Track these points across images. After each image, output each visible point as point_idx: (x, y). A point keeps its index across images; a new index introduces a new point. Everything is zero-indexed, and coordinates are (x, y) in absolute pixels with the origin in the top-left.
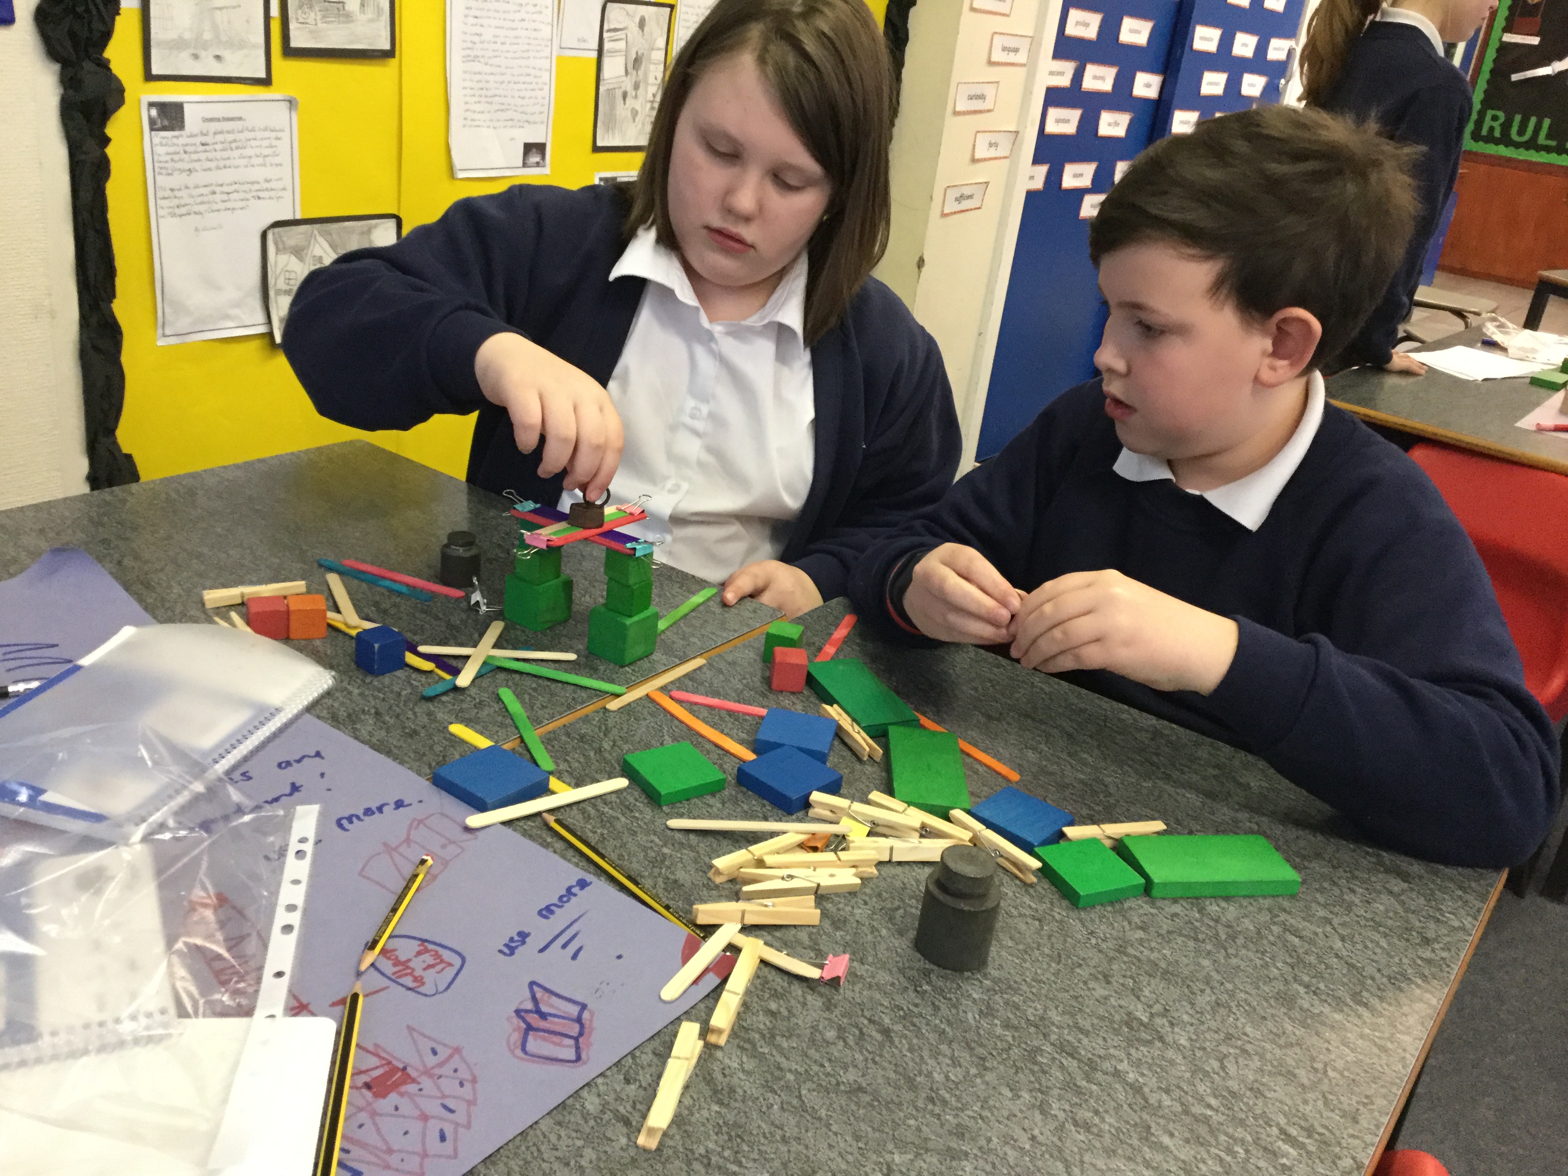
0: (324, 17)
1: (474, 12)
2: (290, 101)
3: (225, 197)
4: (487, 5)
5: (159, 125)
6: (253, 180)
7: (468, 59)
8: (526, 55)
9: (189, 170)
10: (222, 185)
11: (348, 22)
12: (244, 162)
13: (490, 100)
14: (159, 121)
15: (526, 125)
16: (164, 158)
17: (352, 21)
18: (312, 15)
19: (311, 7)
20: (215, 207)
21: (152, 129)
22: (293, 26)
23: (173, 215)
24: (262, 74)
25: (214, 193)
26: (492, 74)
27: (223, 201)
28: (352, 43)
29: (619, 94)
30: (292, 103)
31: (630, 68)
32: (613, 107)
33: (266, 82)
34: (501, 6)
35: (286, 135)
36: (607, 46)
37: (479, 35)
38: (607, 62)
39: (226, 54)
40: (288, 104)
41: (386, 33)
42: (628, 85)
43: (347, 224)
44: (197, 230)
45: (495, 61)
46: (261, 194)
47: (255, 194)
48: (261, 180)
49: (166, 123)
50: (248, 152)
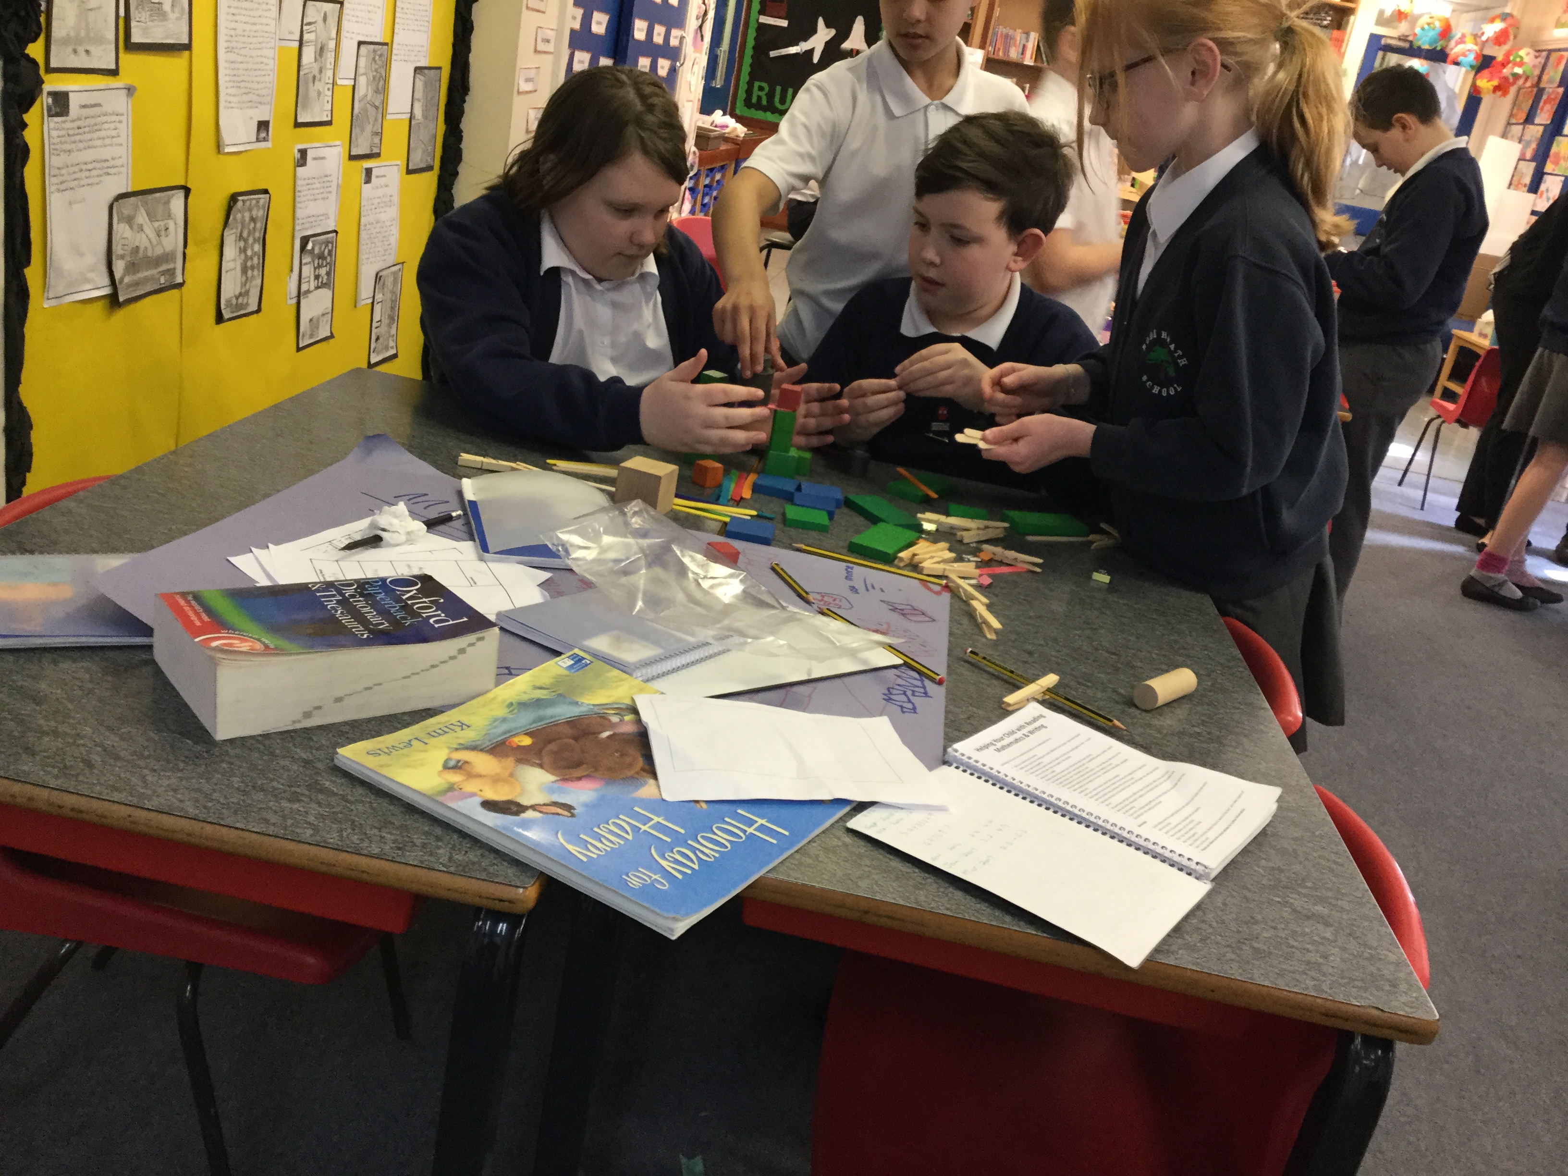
0: (151, 16)
1: (233, 11)
2: (129, 89)
3: (87, 173)
4: (240, 4)
5: (53, 112)
6: (104, 158)
7: (229, 50)
8: (260, 46)
9: (69, 151)
10: (86, 164)
11: (162, 21)
12: (99, 142)
13: (239, 84)
14: (53, 108)
15: (259, 105)
16: (56, 140)
17: (166, 20)
18: (144, 14)
19: (143, 8)
20: (82, 182)
21: (50, 116)
22: (133, 24)
23: (59, 190)
24: (113, 67)
25: (81, 170)
26: (242, 63)
27: (87, 178)
28: (167, 38)
29: (310, 76)
30: (130, 90)
31: (318, 57)
32: (307, 89)
33: (114, 73)
34: (247, 4)
35: (124, 118)
36: (306, 37)
37: (235, 29)
38: (305, 50)
39: (92, 49)
40: (126, 91)
41: (186, 29)
42: (316, 72)
43: (158, 195)
44: (70, 204)
45: (243, 52)
46: (110, 171)
47: (106, 170)
48: (109, 158)
49: (58, 110)
50: (102, 134)
